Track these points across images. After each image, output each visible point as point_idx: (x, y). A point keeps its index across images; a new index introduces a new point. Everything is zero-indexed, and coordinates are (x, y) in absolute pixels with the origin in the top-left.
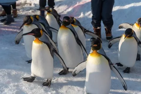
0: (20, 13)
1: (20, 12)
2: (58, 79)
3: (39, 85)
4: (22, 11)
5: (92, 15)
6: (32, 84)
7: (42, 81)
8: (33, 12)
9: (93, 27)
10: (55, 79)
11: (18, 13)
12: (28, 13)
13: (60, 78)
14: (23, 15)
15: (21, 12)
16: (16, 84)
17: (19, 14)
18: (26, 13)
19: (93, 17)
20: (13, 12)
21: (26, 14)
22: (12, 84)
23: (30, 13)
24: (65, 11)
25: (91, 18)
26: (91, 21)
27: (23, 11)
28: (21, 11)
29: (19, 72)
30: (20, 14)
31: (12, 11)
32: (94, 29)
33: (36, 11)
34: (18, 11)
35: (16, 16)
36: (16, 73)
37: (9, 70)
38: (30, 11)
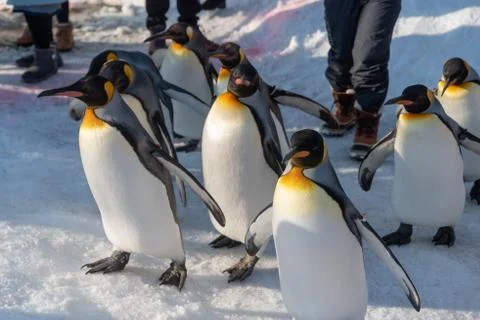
0: (84, 35)
1: (84, 33)
2: (209, 264)
3: (145, 283)
4: (89, 31)
5: (327, 47)
6: (122, 279)
7: (155, 267)
8: (126, 33)
9: (331, 88)
10: (199, 261)
11: (75, 38)
12: (109, 36)
13: (217, 258)
14: (93, 44)
15: (88, 34)
16: (69, 276)
17: (79, 41)
18: (104, 37)
19: (331, 52)
20: (58, 35)
21: (104, 41)
22: (53, 278)
23: (116, 36)
24: (235, 33)
25: (324, 58)
26: (326, 66)
27: (94, 31)
28: (84, 29)
29: (79, 238)
30: (83, 41)
31: (55, 31)
32: (334, 95)
33: (137, 32)
34: (75, 31)
35: (68, 46)
36: (67, 241)
37: (46, 231)
38: (119, 31)
